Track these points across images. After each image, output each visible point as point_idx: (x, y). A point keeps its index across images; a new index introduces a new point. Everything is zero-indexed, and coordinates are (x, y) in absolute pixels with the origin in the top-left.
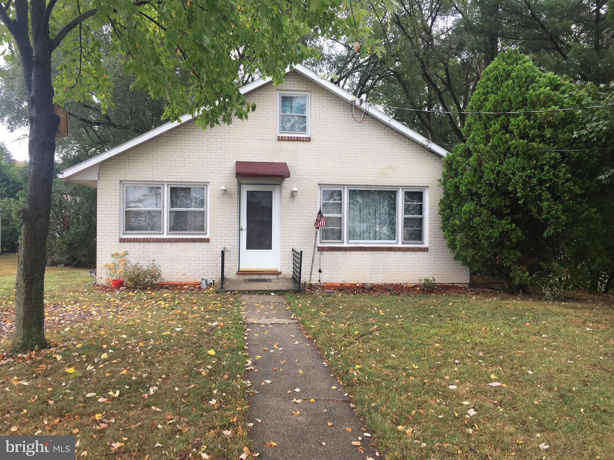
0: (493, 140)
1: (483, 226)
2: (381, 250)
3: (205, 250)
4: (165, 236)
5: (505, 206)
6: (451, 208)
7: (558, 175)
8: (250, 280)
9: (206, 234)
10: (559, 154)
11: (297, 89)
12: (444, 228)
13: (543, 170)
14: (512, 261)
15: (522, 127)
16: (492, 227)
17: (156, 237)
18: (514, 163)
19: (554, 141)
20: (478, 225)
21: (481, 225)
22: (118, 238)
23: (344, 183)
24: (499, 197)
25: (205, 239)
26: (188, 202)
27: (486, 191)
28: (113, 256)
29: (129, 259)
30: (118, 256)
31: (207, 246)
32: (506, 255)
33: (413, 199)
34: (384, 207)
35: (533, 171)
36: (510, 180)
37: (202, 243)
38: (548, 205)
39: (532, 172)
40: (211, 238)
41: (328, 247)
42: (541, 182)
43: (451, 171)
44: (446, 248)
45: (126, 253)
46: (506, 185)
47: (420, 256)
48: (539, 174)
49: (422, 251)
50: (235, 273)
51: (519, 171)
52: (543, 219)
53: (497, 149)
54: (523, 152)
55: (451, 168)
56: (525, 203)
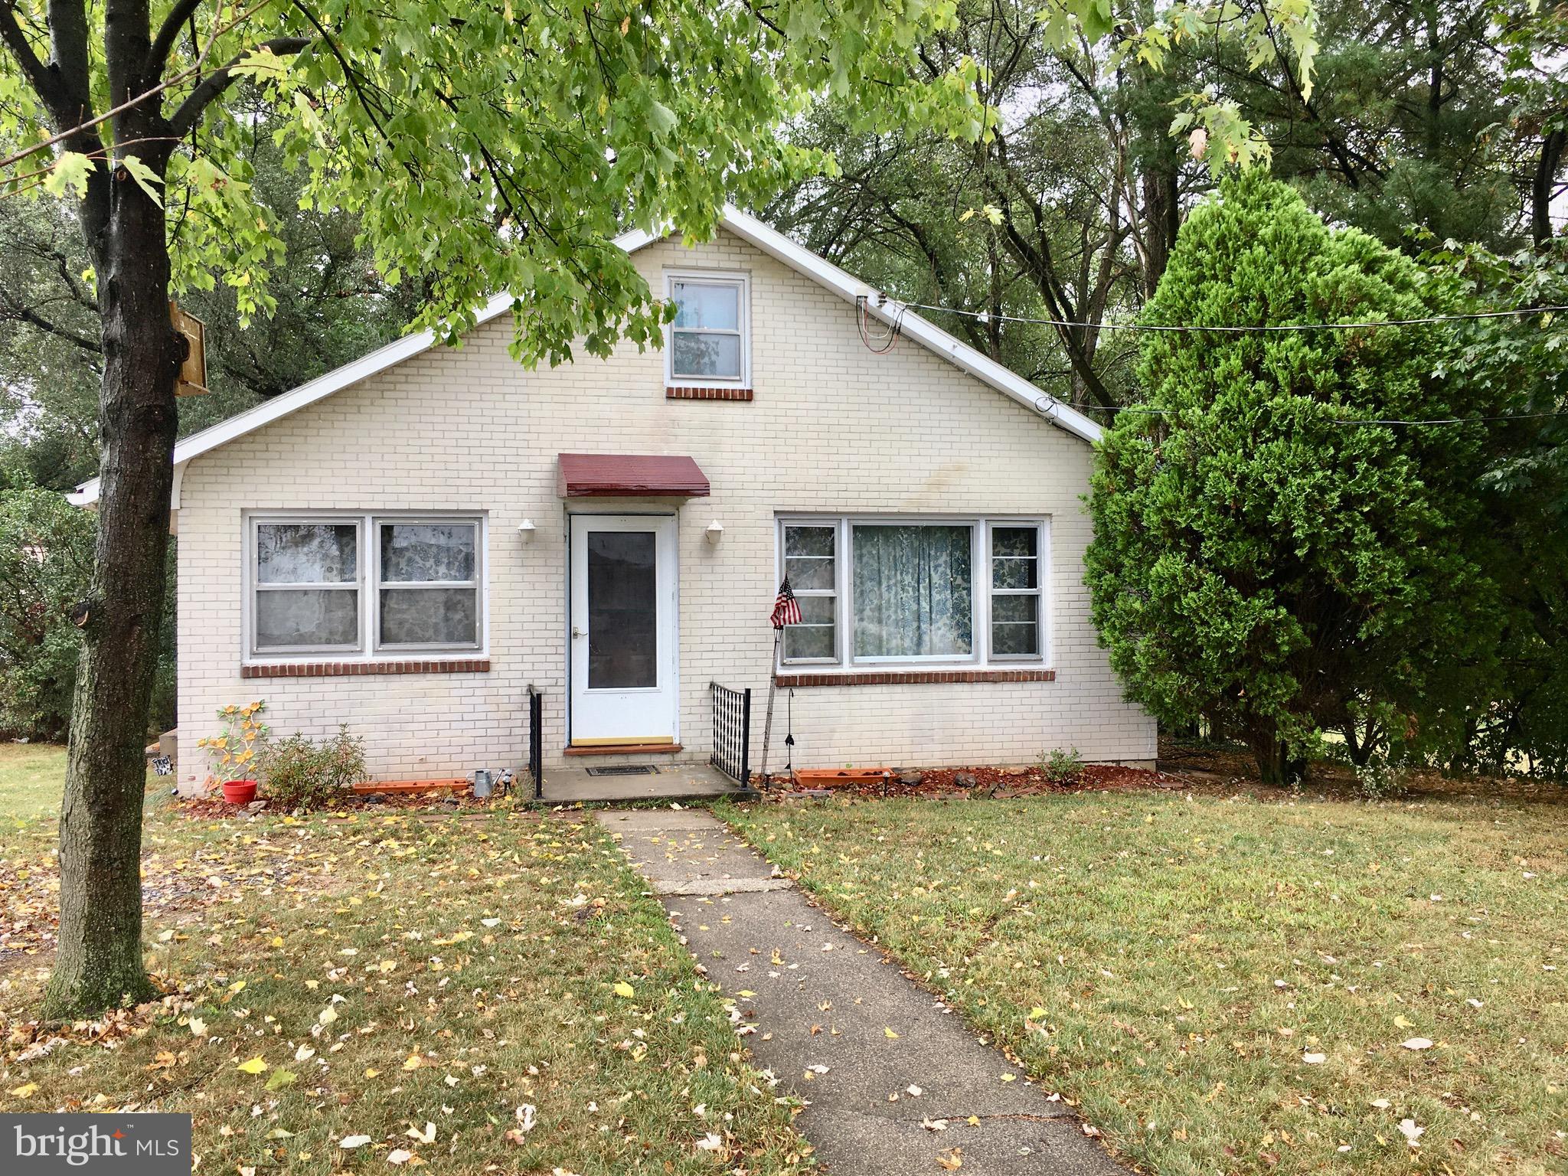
0: (1225, 395)
1: (1206, 613)
2: (937, 682)
3: (478, 692)
4: (368, 658)
5: (1261, 562)
6: (1116, 568)
7: (1390, 482)
8: (602, 771)
9: (479, 650)
10: (1390, 430)
11: (714, 264)
12: (1100, 620)
13: (1351, 472)
14: (1280, 703)
15: (1296, 364)
16: (1228, 616)
17: (342, 660)
18: (1281, 455)
19: (1377, 398)
20: (1195, 612)
21: (1201, 613)
22: (237, 666)
23: (840, 509)
24: (1243, 539)
25: (478, 663)
26: (428, 565)
27: (1212, 524)
28: (223, 716)
29: (269, 723)
30: (239, 716)
31: (481, 683)
32: (1265, 687)
33: (1011, 549)
34: (941, 569)
35: (1329, 473)
36: (1273, 496)
37: (471, 675)
38: (1372, 560)
39: (1325, 477)
40: (493, 660)
41: (802, 677)
42: (1349, 502)
43: (1116, 475)
44: (1109, 670)
45: (261, 709)
46: (1262, 509)
47: (1034, 694)
48: (1344, 482)
49: (1039, 680)
50: (559, 753)
51: (1294, 475)
52: (1357, 594)
53: (1236, 419)
54: (1304, 428)
55: (1115, 466)
56: (1312, 552)
